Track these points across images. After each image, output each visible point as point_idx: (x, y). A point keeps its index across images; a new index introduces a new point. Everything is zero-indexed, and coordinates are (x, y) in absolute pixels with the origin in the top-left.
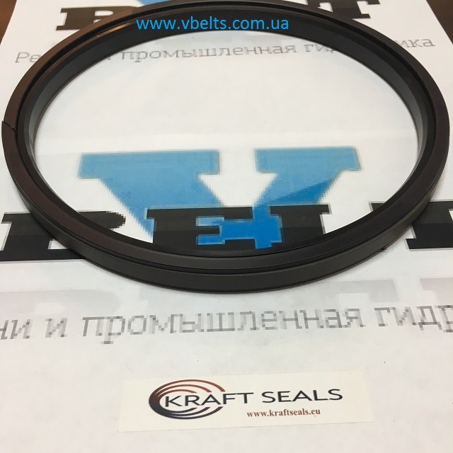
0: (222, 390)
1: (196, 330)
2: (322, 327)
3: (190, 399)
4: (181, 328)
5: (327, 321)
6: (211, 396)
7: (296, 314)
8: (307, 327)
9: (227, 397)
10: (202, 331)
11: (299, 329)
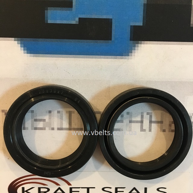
0: (69, 184)
1: (47, 128)
2: (164, 131)
3: (42, 190)
4: (32, 125)
5: (170, 125)
6: (59, 189)
7: (142, 117)
8: (150, 130)
9: (73, 190)
10: (53, 129)
11: (143, 132)
